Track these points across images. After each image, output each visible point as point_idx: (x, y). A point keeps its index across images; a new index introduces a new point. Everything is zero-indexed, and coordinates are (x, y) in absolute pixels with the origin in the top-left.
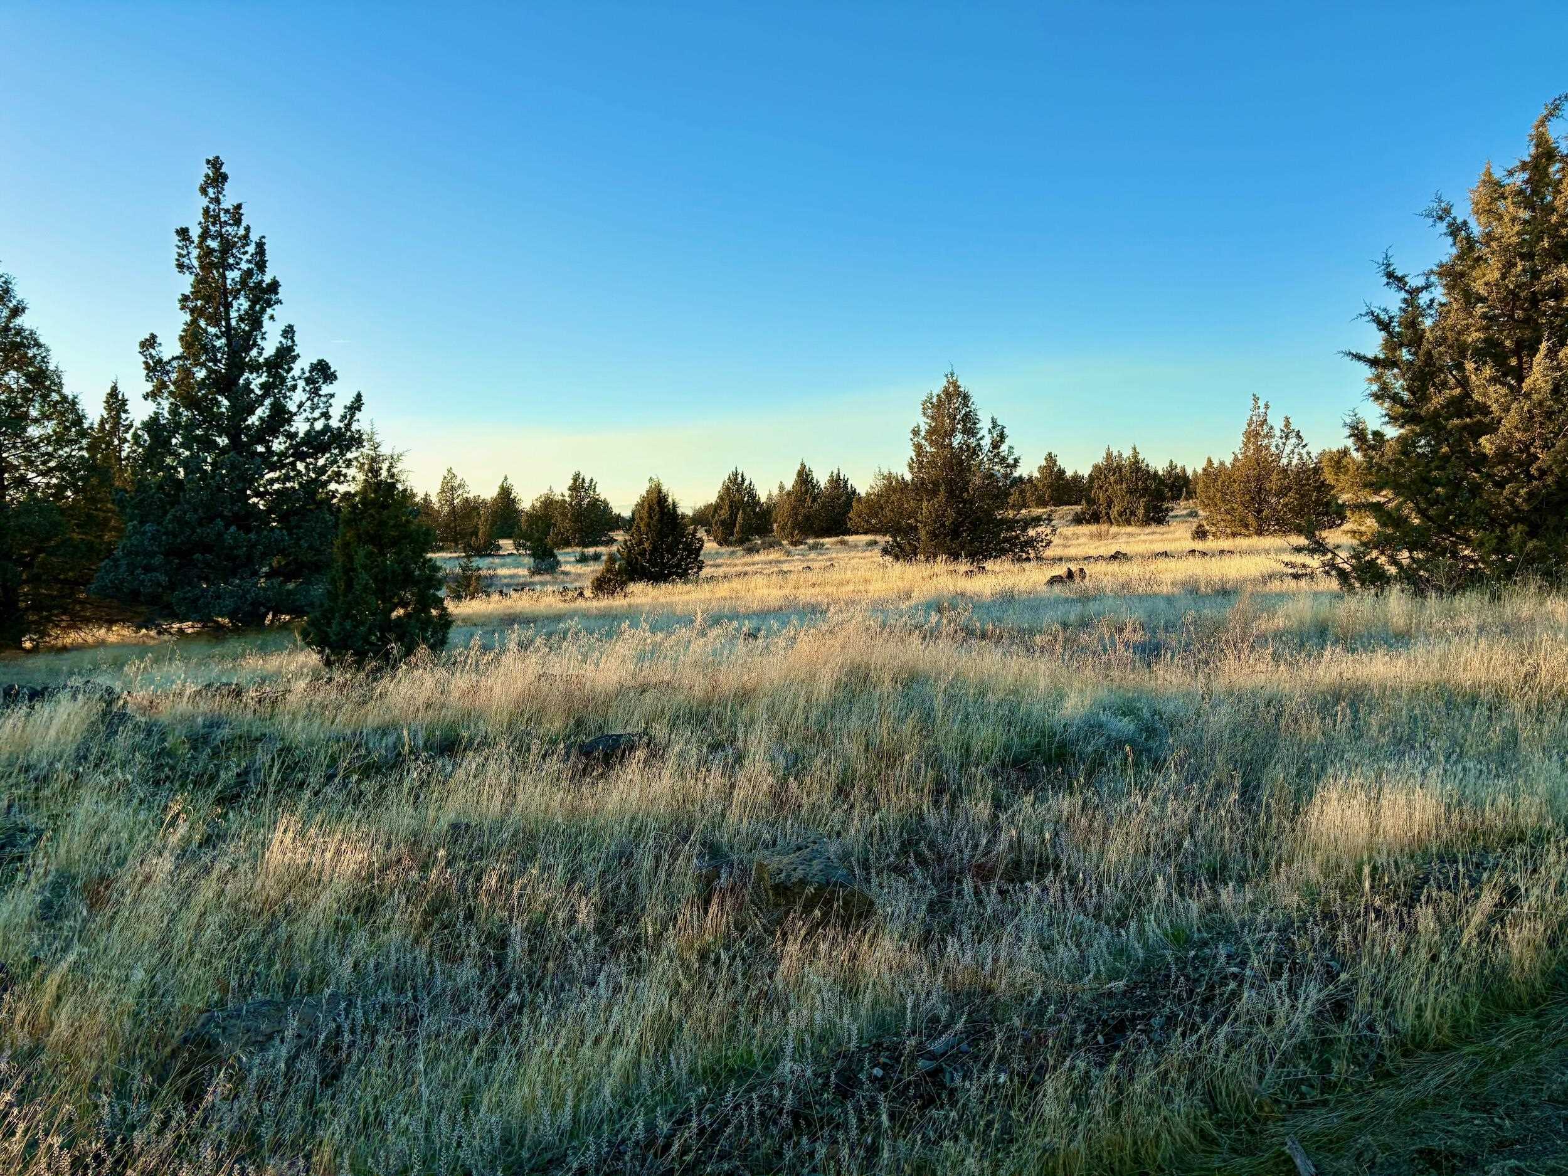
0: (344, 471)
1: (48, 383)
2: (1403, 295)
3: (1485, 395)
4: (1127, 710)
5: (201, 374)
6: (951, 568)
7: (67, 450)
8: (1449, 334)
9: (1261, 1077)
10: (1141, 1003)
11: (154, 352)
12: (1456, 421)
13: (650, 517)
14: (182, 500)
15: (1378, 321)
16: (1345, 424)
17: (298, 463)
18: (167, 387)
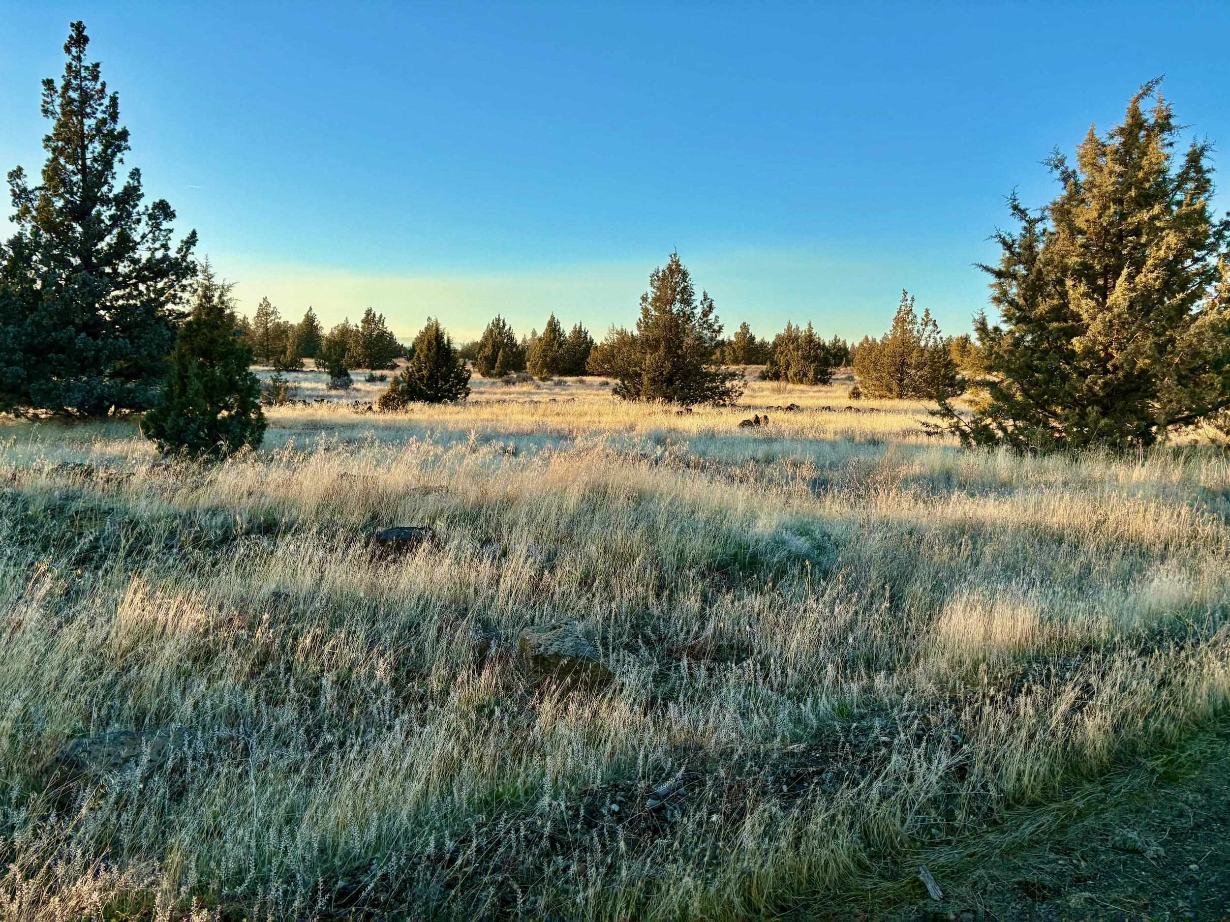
0: (179, 294)
2: (1024, 224)
3: (1078, 306)
4: (803, 531)
5: (59, 204)
6: (666, 408)
8: (1055, 257)
9: (903, 822)
10: (815, 762)
11: (20, 182)
12: (1055, 324)
13: (429, 350)
14: (40, 307)
15: (1005, 243)
16: (975, 320)
17: (140, 285)
18: (30, 212)
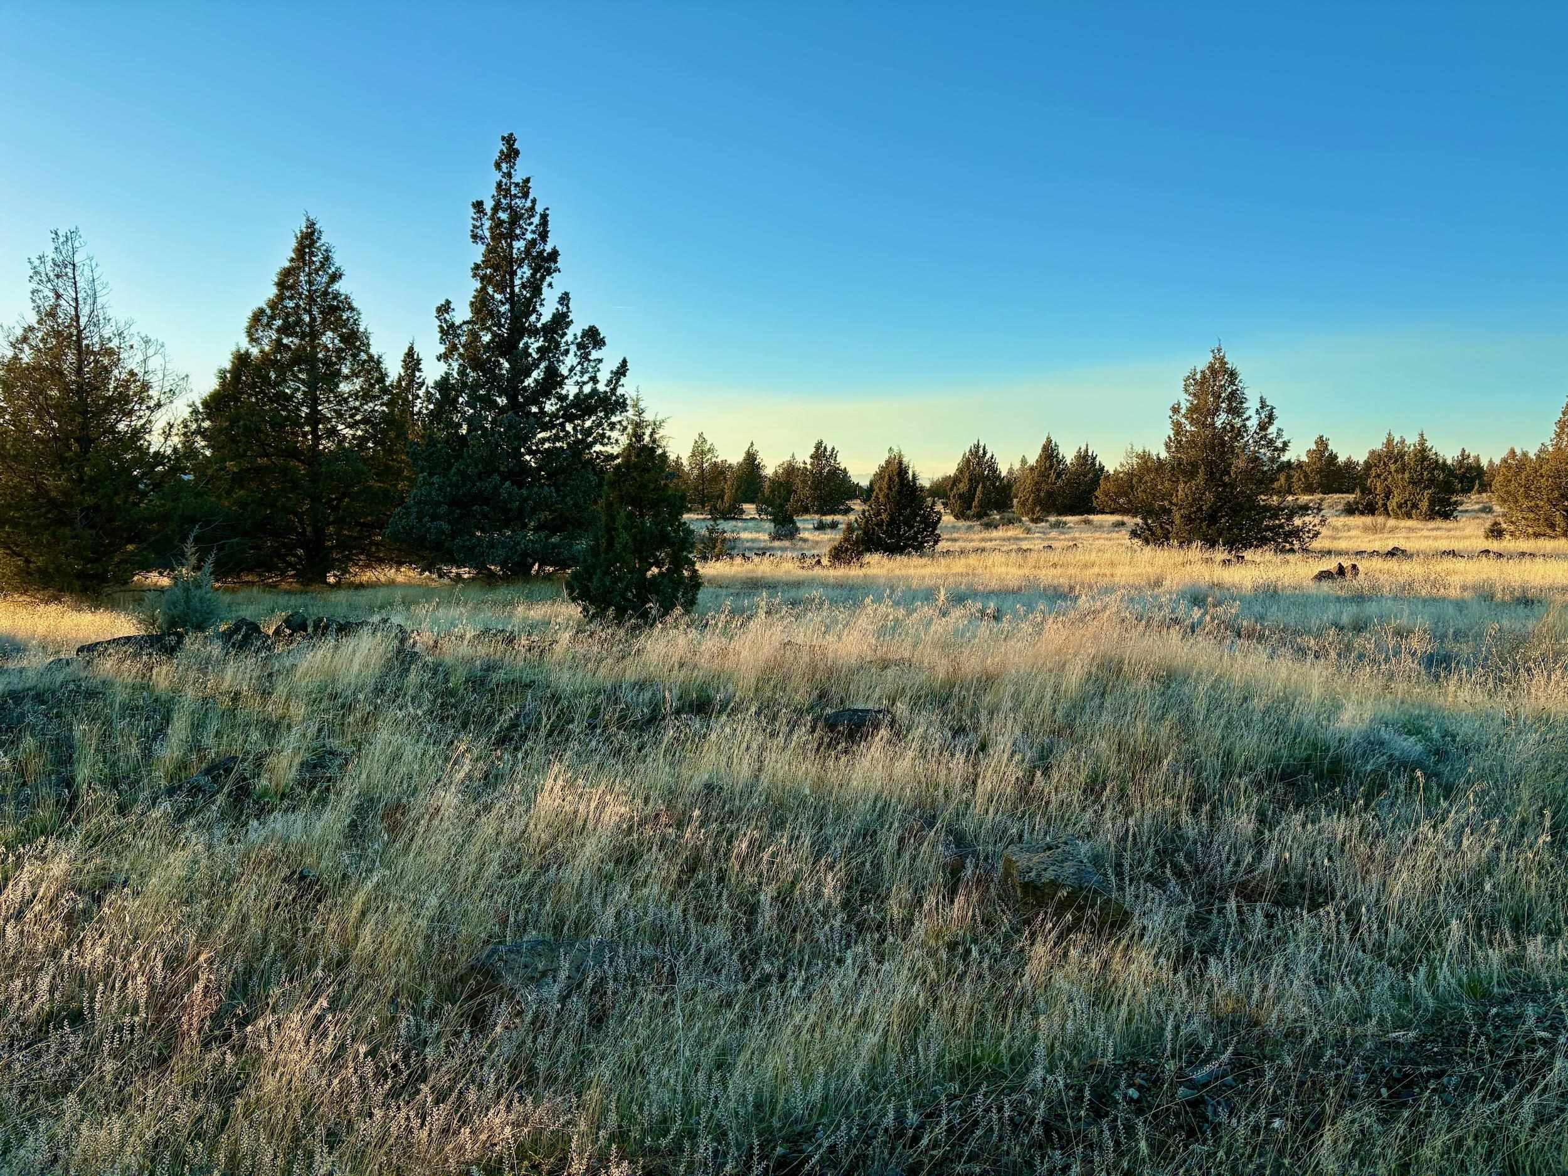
0: (608, 433)
1: (358, 343)
5: (486, 338)
6: (1207, 555)
7: (371, 405)
10: (1432, 1059)
11: (448, 317)
13: (890, 488)
14: (465, 454)
17: (567, 424)
18: (457, 349)
